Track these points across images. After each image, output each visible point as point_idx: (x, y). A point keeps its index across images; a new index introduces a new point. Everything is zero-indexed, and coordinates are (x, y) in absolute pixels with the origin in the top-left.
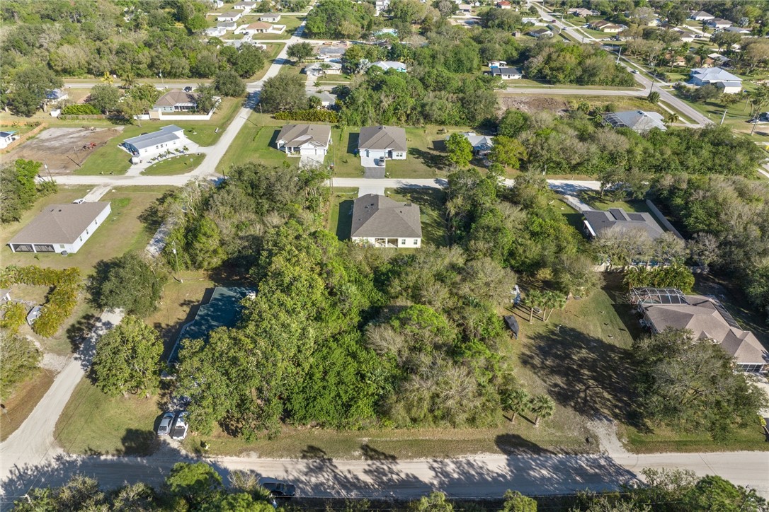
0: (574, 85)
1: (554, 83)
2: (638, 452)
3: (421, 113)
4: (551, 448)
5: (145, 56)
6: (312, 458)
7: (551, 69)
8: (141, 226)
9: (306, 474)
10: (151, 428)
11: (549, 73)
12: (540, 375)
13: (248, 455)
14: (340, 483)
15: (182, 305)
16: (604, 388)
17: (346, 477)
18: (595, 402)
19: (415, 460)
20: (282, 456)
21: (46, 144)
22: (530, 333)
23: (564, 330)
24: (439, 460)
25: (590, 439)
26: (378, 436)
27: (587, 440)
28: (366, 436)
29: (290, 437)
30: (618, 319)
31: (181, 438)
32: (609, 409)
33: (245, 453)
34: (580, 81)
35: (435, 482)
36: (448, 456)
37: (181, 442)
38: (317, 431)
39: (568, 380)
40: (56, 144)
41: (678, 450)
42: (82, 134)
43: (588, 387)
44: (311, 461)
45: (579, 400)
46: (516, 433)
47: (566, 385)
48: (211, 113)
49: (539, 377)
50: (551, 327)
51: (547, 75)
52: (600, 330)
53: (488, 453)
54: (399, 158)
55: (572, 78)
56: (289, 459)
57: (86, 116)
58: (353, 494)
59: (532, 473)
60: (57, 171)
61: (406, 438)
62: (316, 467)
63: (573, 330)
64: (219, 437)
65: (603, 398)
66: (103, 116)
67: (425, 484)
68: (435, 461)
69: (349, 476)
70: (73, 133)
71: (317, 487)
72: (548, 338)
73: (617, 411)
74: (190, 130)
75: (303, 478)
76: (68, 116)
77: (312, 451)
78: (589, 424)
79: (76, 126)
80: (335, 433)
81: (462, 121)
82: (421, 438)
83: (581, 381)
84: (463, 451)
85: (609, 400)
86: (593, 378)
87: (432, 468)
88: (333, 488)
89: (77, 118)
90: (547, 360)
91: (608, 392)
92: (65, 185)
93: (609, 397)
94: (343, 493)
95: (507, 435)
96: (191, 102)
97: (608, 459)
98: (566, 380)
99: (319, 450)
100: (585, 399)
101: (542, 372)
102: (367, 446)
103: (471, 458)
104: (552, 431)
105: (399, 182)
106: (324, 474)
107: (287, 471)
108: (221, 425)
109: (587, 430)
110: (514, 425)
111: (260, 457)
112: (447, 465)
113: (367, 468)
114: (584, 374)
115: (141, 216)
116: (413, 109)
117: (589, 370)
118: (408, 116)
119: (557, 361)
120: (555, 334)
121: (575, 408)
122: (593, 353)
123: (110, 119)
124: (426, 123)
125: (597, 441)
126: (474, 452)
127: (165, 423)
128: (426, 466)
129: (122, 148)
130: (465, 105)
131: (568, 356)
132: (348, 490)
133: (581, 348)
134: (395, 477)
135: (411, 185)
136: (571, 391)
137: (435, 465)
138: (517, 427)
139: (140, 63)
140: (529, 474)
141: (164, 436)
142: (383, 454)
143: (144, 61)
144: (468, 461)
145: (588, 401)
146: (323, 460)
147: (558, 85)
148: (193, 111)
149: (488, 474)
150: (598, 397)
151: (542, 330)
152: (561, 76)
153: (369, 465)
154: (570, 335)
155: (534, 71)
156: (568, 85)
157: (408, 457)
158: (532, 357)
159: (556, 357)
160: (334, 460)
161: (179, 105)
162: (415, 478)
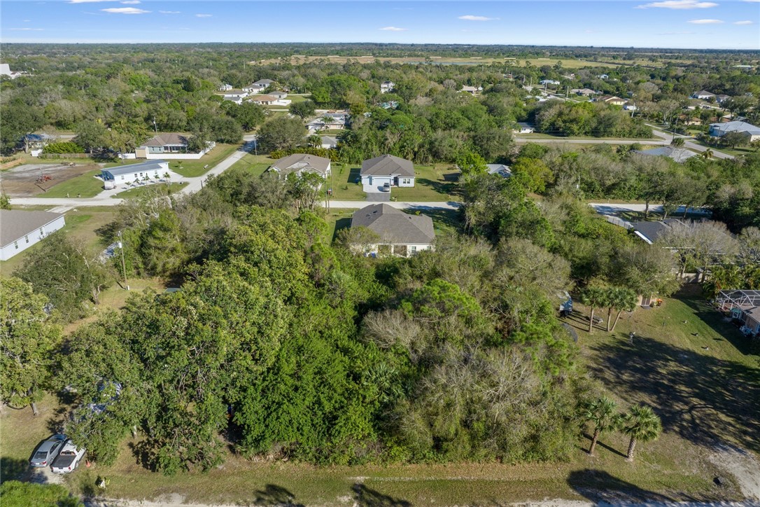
0: (589, 137)
1: (568, 135)
3: (430, 150)
4: (663, 492)
5: (143, 110)
6: (272, 503)
7: (564, 122)
8: (98, 238)
11: (563, 125)
12: (616, 391)
13: (168, 499)
16: (716, 408)
18: (710, 427)
20: (222, 501)
22: (594, 344)
23: (637, 340)
25: (721, 480)
27: (716, 481)
29: (240, 473)
30: (709, 328)
32: (734, 435)
33: (163, 496)
34: (595, 133)
37: (66, 477)
38: (283, 466)
39: (659, 398)
40: (27, 175)
42: (59, 168)
43: (693, 408)
45: (685, 424)
47: (660, 405)
48: (202, 154)
49: (616, 394)
50: (619, 337)
51: (560, 127)
52: (688, 341)
53: (560, 499)
54: (407, 185)
55: (587, 128)
57: (68, 155)
60: (18, 195)
61: (424, 476)
63: (649, 340)
64: (129, 471)
65: (721, 421)
66: (87, 155)
70: (49, 167)
72: (618, 350)
73: (749, 439)
74: (175, 166)
76: (49, 155)
77: (272, 494)
78: (712, 458)
79: (57, 163)
80: (312, 468)
82: (449, 477)
83: (679, 399)
84: (519, 495)
85: (730, 424)
86: (696, 395)
89: (59, 157)
90: (623, 374)
91: (723, 413)
93: (730, 420)
96: (182, 143)
98: (657, 399)
99: (284, 491)
100: (693, 421)
101: (619, 388)
104: (656, 466)
105: (406, 204)
108: (136, 453)
110: (594, 459)
114: (681, 392)
116: (421, 146)
117: (687, 386)
118: (415, 154)
119: (638, 375)
120: (628, 345)
121: (681, 434)
122: (687, 366)
124: (436, 162)
125: (734, 482)
126: (537, 497)
127: (46, 448)
129: (99, 178)
131: (653, 370)
133: (668, 360)
135: (420, 207)
136: (670, 412)
138: (597, 460)
139: (136, 116)
141: (41, 467)
142: (389, 498)
143: (141, 114)
145: (698, 425)
147: (572, 137)
148: (182, 150)
150: (712, 420)
151: (607, 341)
152: (575, 127)
154: (648, 347)
155: (546, 124)
156: (583, 136)
158: (601, 371)
159: (636, 370)
161: (169, 145)
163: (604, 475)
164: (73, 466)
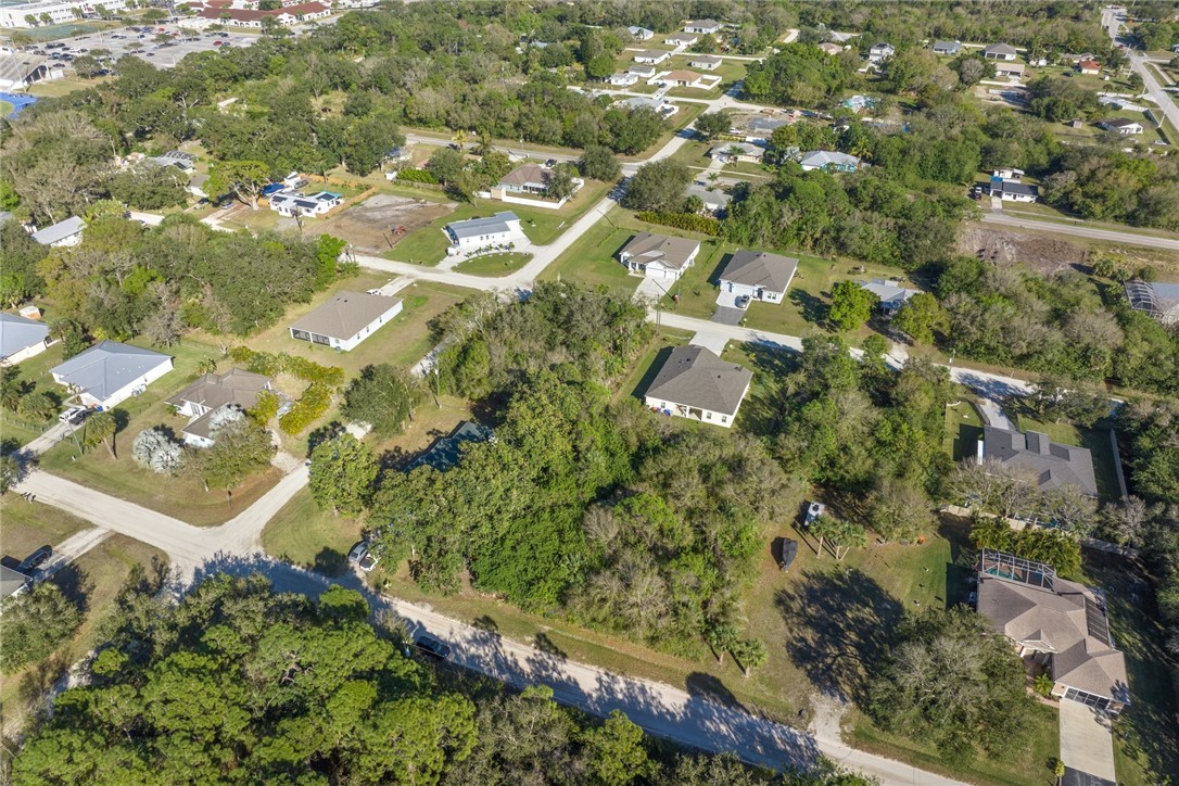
0: (1121, 226)
1: (1085, 218)
2: (855, 746)
3: (836, 239)
4: (748, 706)
5: (512, 112)
6: (482, 628)
8: (427, 332)
9: (468, 642)
10: (346, 552)
11: (1080, 200)
12: (789, 621)
13: (423, 606)
14: (496, 662)
15: (428, 433)
16: (864, 661)
17: (505, 659)
18: (840, 674)
19: (586, 666)
20: (454, 617)
21: (368, 214)
22: (810, 570)
23: (856, 576)
24: (611, 674)
25: (804, 713)
26: (561, 629)
27: (800, 712)
28: (548, 625)
29: (472, 601)
30: (943, 584)
31: (367, 569)
33: (420, 603)
34: (1131, 220)
35: (594, 695)
36: (623, 674)
37: (367, 574)
38: (500, 603)
39: (822, 638)
40: (378, 215)
41: (913, 762)
42: (410, 206)
43: (843, 654)
44: (480, 631)
45: (821, 665)
46: (717, 676)
47: (816, 643)
48: (563, 201)
49: (787, 624)
50: (841, 569)
51: (1074, 203)
52: (908, 591)
53: (670, 686)
54: (771, 300)
55: (1117, 212)
56: (459, 622)
57: (421, 184)
58: (504, 676)
59: (708, 723)
60: (367, 250)
61: (590, 641)
62: (482, 639)
63: (870, 581)
64: (405, 580)
65: (855, 673)
66: (441, 186)
67: (583, 693)
68: (607, 674)
69: (509, 658)
70: (400, 204)
71: (472, 658)
72: (829, 582)
74: (529, 219)
75: (464, 645)
76: (403, 182)
77: (487, 622)
78: (814, 696)
79: (407, 195)
80: (519, 611)
81: (893, 259)
82: (606, 646)
83: (837, 644)
84: (643, 674)
85: (860, 677)
86: (857, 646)
87: (599, 680)
88: (488, 664)
89: (412, 186)
90: (809, 607)
91: (866, 668)
92: (368, 268)
93: (863, 673)
94: (495, 673)
95: (706, 675)
96: (544, 183)
97: (812, 742)
98: (820, 638)
99: (493, 623)
100: (829, 667)
101: (795, 619)
102: (544, 635)
103: (648, 684)
104: (763, 688)
105: (753, 335)
106: (486, 648)
107: (451, 633)
108: (412, 569)
109: (806, 700)
110: (720, 666)
111: (433, 611)
112: (618, 682)
113: (532, 656)
115: (430, 322)
116: (825, 232)
117: (857, 634)
118: (816, 241)
119: (823, 612)
120: (842, 579)
121: (809, 673)
122: (878, 616)
123: (447, 192)
124: (840, 255)
125: (810, 717)
126: (656, 679)
127: (358, 550)
128: (593, 675)
129: (446, 232)
130: (902, 238)
131: (841, 611)
132: (501, 671)
133: (866, 605)
134: (555, 675)
135: (768, 342)
136: (818, 653)
137: (605, 678)
138: (722, 670)
139: (505, 120)
140: (703, 724)
141: (354, 563)
142: (556, 648)
143: (511, 118)
144: (643, 686)
145: (831, 669)
146: (492, 635)
147: (1091, 222)
148: (543, 194)
149: (657, 707)
150: (848, 669)
151: (827, 570)
152: (1097, 208)
153: (535, 655)
154: (861, 586)
155: (1056, 194)
156: (1110, 223)
157: (580, 660)
158: (792, 598)
159: (826, 606)
160: (503, 638)
161: (528, 184)
162: (576, 683)
163: (717, 682)
164: (372, 568)
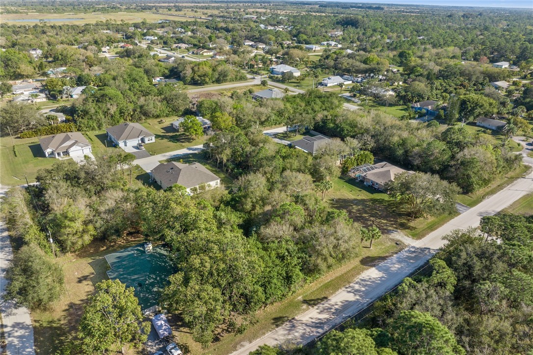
0: (216, 84)
1: (203, 84)
2: (421, 239)
3: (141, 112)
4: (387, 255)
7: (199, 76)
13: (242, 346)
14: (312, 327)
19: (337, 293)
20: (264, 334)
24: (347, 286)
25: (398, 243)
26: (305, 293)
27: (397, 244)
28: (298, 296)
30: (354, 187)
32: (390, 226)
33: (238, 346)
34: (218, 81)
35: (358, 297)
36: (349, 282)
43: (373, 221)
44: (283, 325)
46: (366, 256)
50: (329, 202)
51: (198, 80)
52: (351, 195)
53: (365, 271)
54: (150, 142)
56: (270, 333)
61: (320, 286)
62: (291, 327)
67: (355, 301)
69: (313, 321)
73: (395, 226)
77: (278, 321)
78: (390, 237)
83: (367, 220)
86: (371, 216)
87: (350, 292)
88: (313, 332)
91: (382, 220)
93: (385, 221)
94: (320, 330)
95: (363, 259)
97: (413, 247)
98: (361, 223)
99: (281, 318)
102: (305, 300)
104: (379, 247)
105: (165, 156)
106: (299, 327)
107: (276, 340)
109: (393, 240)
111: (251, 342)
112: (353, 287)
114: (365, 217)
116: (134, 111)
117: (365, 214)
118: (132, 116)
122: (359, 206)
124: (147, 119)
125: (401, 242)
126: (359, 274)
128: (345, 293)
130: (169, 102)
131: (351, 212)
132: (322, 328)
133: (351, 206)
134: (337, 307)
135: (174, 155)
140: (391, 270)
142: (318, 299)
144: (361, 279)
145: (379, 227)
146: (290, 321)
147: (206, 85)
149: (376, 280)
150: (381, 224)
153: (317, 309)
154: (341, 202)
157: (332, 294)
160: (296, 318)
162: (346, 301)
163: (368, 257)
